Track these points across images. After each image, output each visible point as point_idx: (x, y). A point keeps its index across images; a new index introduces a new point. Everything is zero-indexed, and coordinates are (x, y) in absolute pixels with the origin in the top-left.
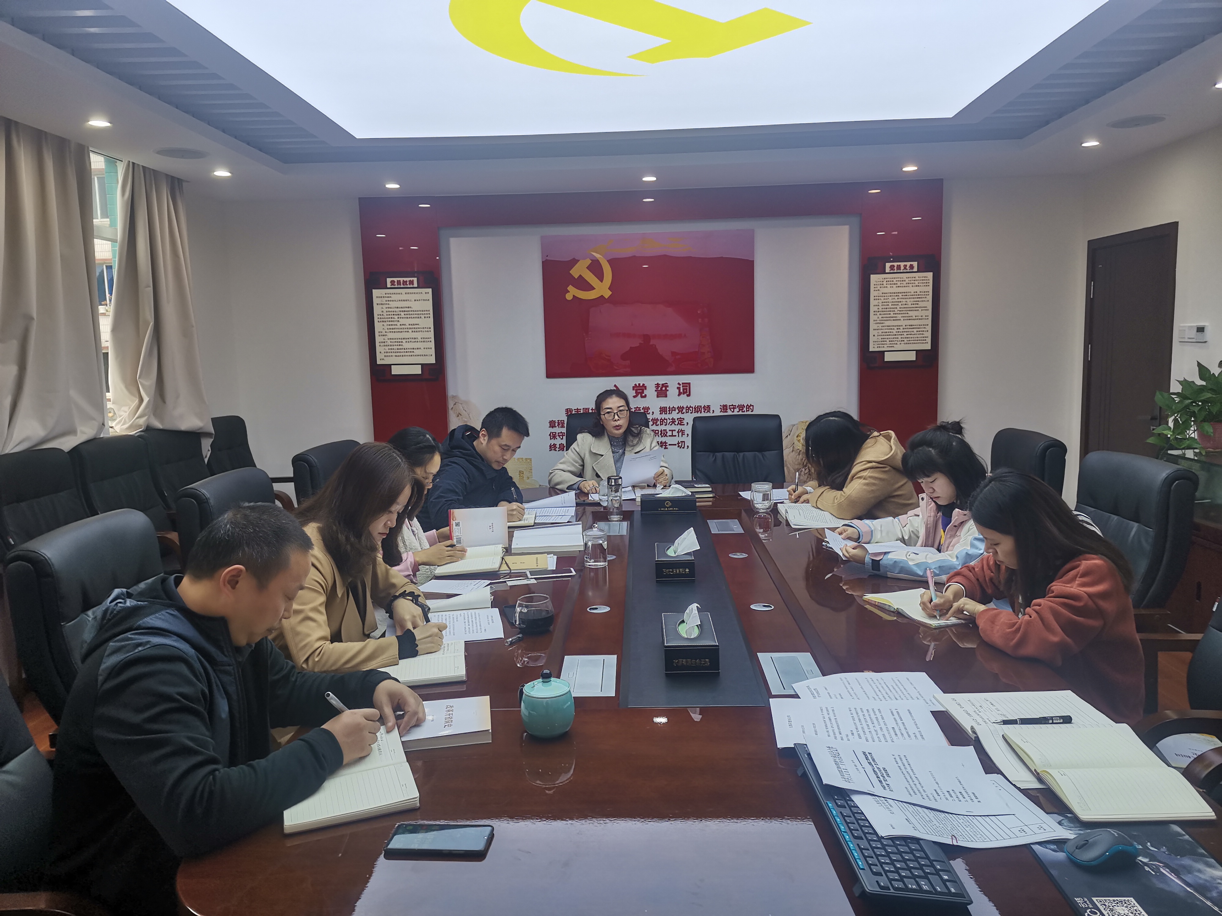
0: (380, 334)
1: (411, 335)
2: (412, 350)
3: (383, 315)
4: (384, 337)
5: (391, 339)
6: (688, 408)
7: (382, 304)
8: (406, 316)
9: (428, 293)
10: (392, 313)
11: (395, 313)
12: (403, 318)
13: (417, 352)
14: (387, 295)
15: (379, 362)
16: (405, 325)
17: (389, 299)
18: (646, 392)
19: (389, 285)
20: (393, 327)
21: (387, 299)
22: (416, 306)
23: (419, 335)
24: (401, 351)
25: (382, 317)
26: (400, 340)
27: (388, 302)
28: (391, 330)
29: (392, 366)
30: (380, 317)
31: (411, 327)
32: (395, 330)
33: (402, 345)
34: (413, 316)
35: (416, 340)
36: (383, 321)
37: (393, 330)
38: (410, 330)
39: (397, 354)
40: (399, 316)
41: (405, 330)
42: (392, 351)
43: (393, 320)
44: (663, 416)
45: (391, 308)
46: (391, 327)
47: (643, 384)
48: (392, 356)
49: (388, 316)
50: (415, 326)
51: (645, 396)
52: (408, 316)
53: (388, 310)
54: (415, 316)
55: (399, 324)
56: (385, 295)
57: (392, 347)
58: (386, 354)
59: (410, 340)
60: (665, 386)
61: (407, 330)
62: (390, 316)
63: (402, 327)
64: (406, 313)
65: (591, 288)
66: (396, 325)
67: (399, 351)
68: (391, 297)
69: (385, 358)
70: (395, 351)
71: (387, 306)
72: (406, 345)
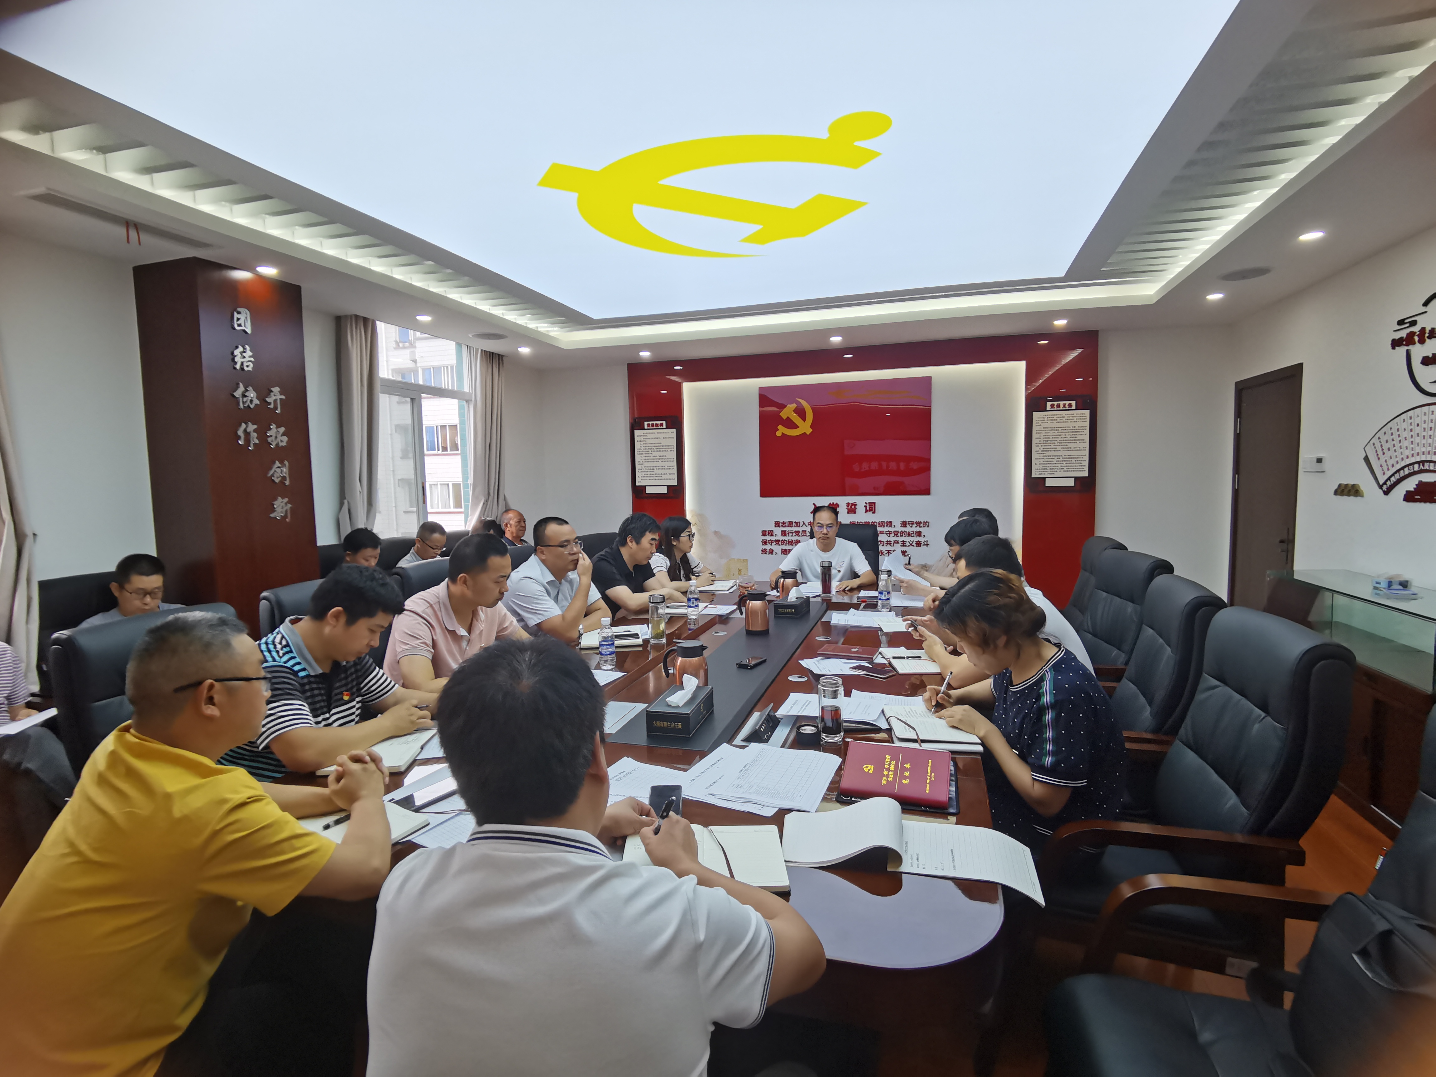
0: (639, 463)
1: (660, 464)
2: (661, 475)
3: (641, 449)
4: (642, 465)
5: (646, 467)
6: (873, 523)
7: (641, 441)
8: (657, 450)
9: (673, 432)
10: (648, 448)
11: (649, 448)
12: (655, 451)
13: (664, 477)
14: (644, 435)
15: (638, 484)
16: (656, 456)
17: (646, 437)
19: (646, 427)
20: (648, 458)
21: (644, 437)
22: (664, 442)
23: (666, 464)
24: (653, 476)
25: (640, 450)
26: (653, 468)
27: (644, 440)
28: (647, 460)
29: (647, 487)
30: (639, 450)
31: (660, 458)
32: (650, 460)
33: (654, 472)
34: (662, 450)
35: (664, 468)
36: (641, 454)
37: (648, 461)
38: (659, 460)
39: (650, 478)
40: (652, 450)
41: (656, 460)
42: (647, 476)
43: (648, 452)
45: (647, 444)
46: (646, 458)
48: (646, 480)
49: (645, 450)
50: (663, 457)
52: (659, 450)
53: (645, 445)
54: (663, 450)
55: (651, 455)
56: (643, 435)
57: (647, 473)
58: (643, 478)
59: (659, 468)
60: (854, 504)
61: (657, 460)
62: (646, 450)
63: (654, 458)
64: (657, 447)
65: (796, 427)
66: (650, 456)
67: (652, 475)
68: (647, 436)
69: (642, 481)
70: (648, 476)
71: (644, 442)
72: (656, 471)
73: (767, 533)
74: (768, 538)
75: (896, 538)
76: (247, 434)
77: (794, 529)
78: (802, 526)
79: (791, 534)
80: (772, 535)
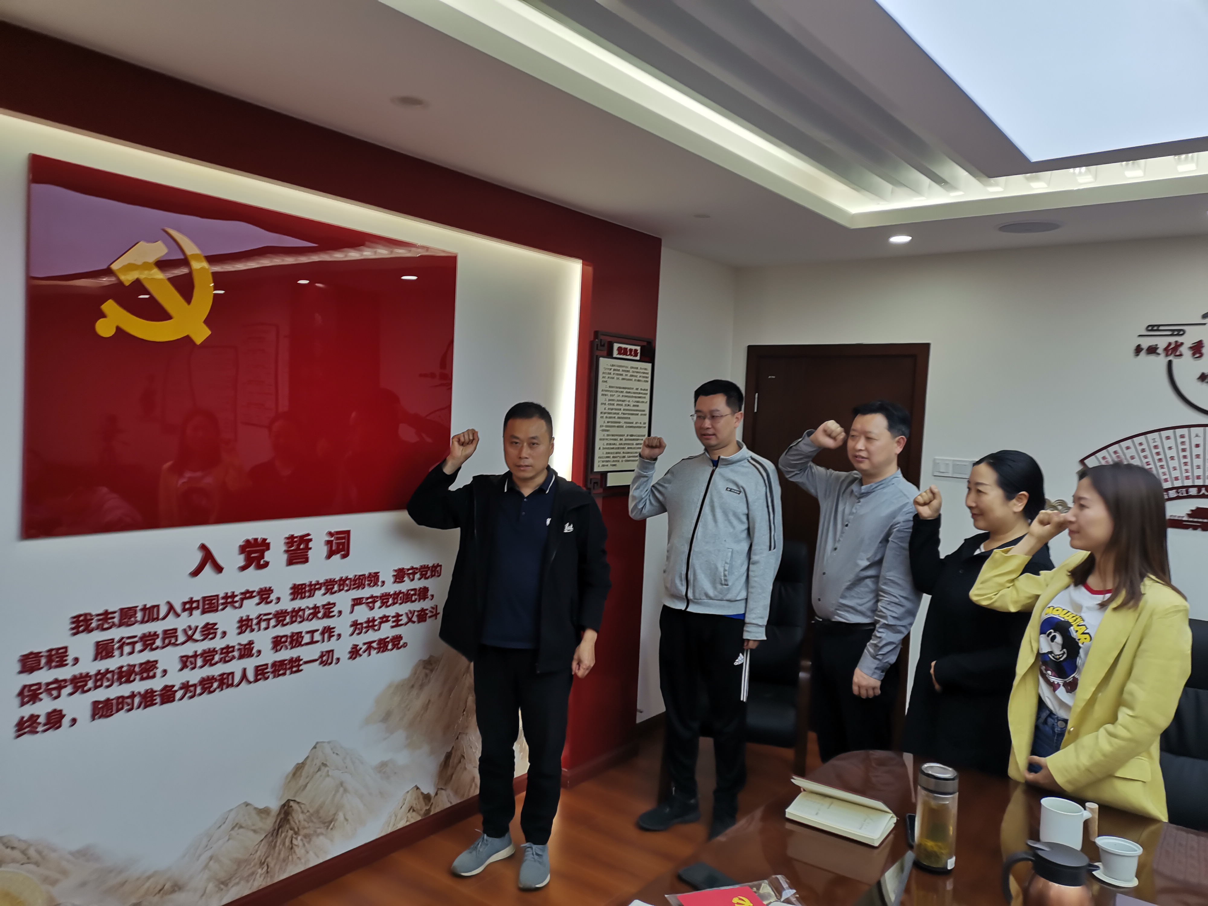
6: (342, 582)
18: (268, 556)
44: (299, 604)
47: (265, 540)
51: (267, 564)
60: (305, 540)
73: (43, 661)
74: (44, 676)
75: (385, 611)
77: (138, 630)
78: (164, 618)
79: (127, 649)
80: (62, 664)
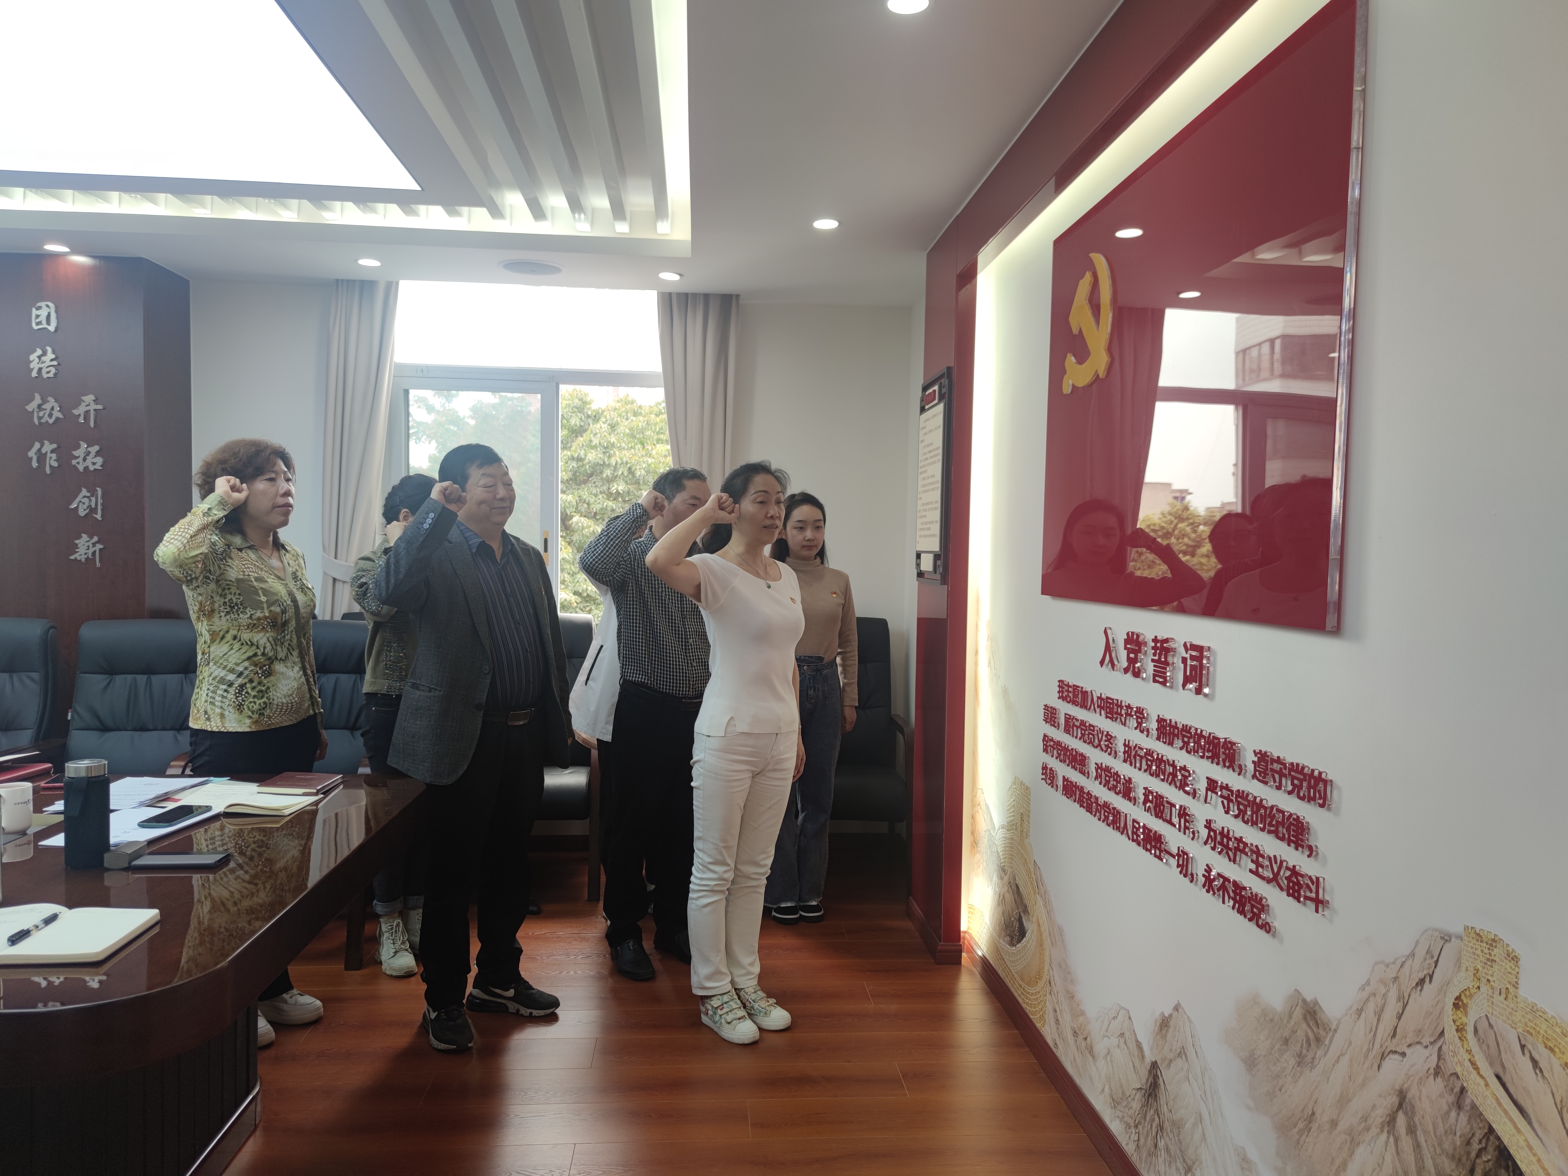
65: (1087, 354)
76: (41, 457)
